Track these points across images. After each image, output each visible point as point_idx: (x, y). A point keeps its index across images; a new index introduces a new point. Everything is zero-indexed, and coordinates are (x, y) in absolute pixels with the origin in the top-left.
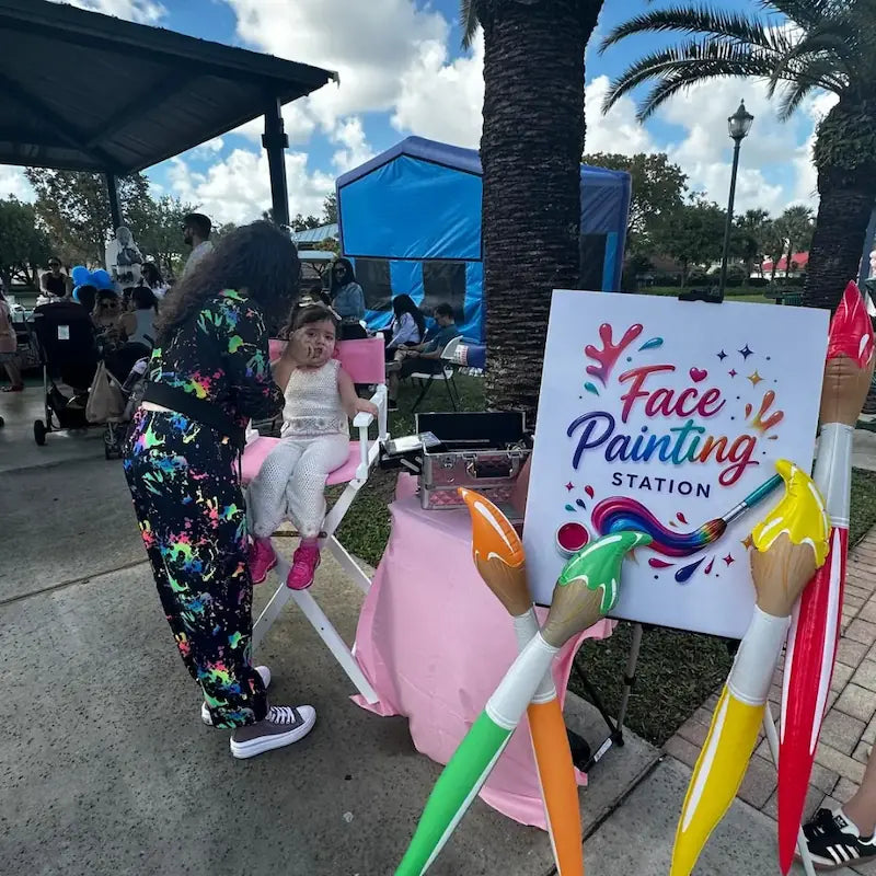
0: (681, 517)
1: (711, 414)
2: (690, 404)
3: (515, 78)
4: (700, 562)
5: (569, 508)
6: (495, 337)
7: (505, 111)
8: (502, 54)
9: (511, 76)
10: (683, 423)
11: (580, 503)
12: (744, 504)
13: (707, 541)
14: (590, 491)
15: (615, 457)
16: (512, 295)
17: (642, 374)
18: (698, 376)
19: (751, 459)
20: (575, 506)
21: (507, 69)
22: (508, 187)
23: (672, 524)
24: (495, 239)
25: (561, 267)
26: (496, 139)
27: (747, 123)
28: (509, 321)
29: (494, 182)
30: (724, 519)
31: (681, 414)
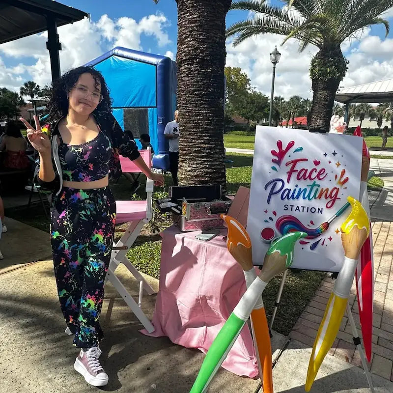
0: (312, 223)
1: (322, 179)
2: (314, 175)
3: (195, 28)
4: (319, 241)
5: (266, 221)
6: (185, 152)
7: (190, 43)
8: (188, 16)
9: (193, 27)
10: (311, 183)
11: (271, 219)
12: (336, 216)
13: (322, 232)
14: (275, 213)
15: (285, 198)
16: (193, 131)
17: (295, 162)
18: (317, 163)
19: (338, 197)
20: (269, 220)
21: (191, 23)
22: (192, 79)
23: (308, 225)
24: (185, 104)
25: (217, 119)
26: (185, 56)
27: (278, 56)
28: (192, 144)
29: (184, 77)
30: (329, 222)
31: (311, 179)
